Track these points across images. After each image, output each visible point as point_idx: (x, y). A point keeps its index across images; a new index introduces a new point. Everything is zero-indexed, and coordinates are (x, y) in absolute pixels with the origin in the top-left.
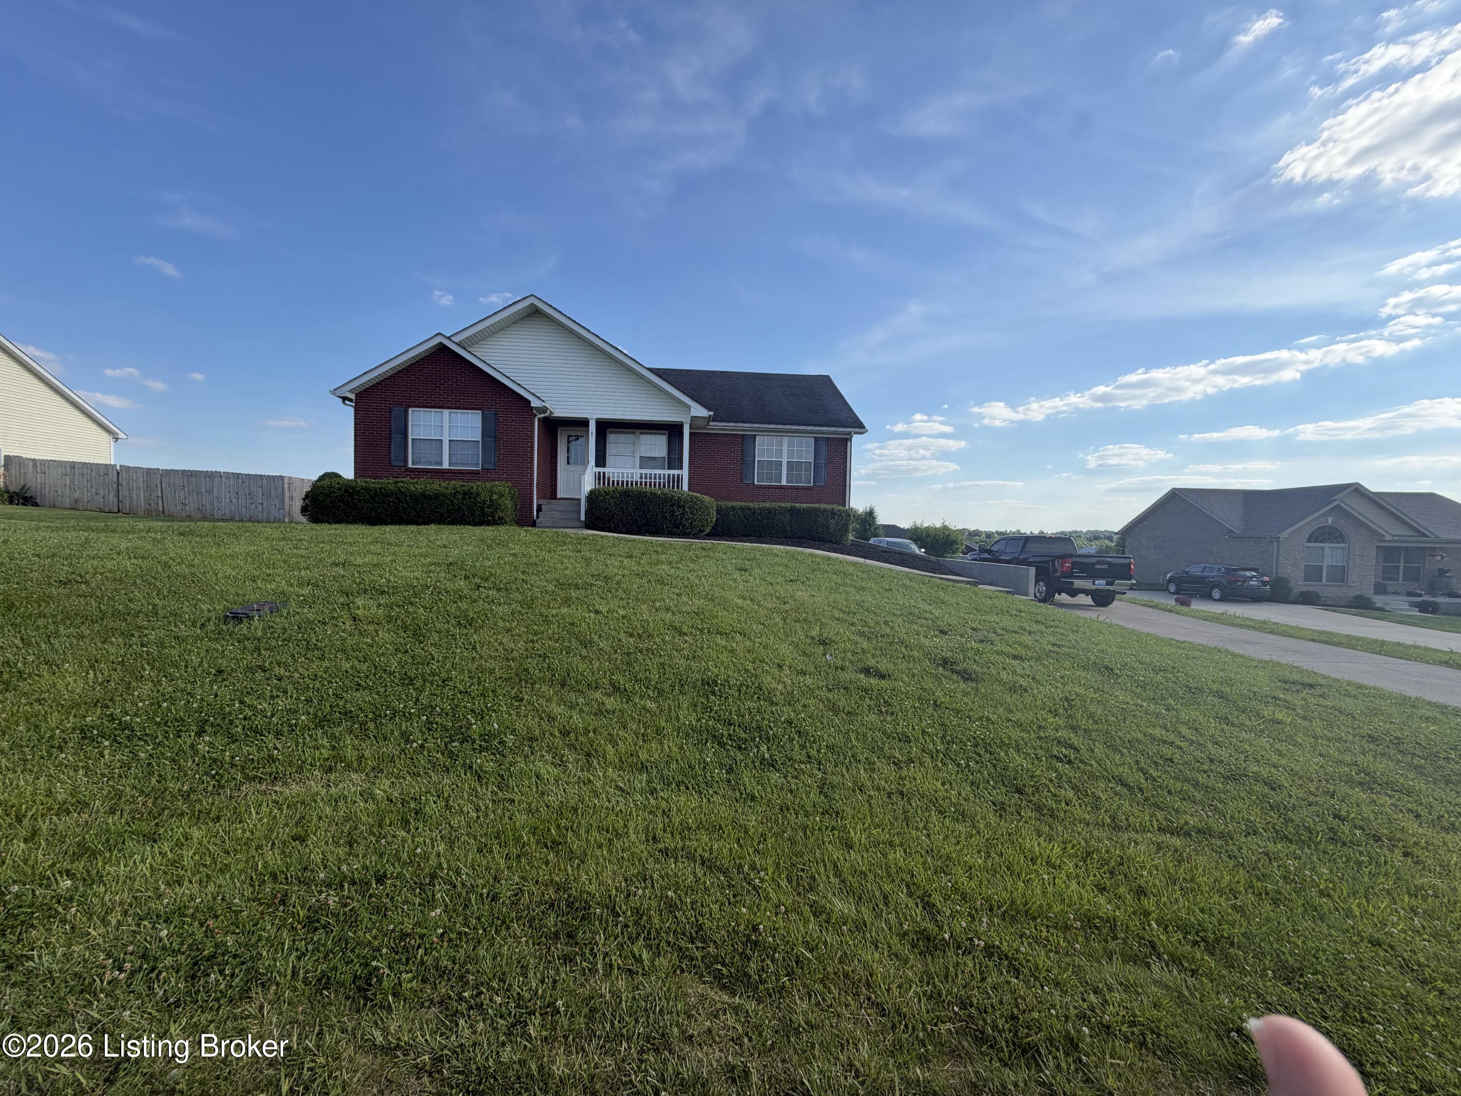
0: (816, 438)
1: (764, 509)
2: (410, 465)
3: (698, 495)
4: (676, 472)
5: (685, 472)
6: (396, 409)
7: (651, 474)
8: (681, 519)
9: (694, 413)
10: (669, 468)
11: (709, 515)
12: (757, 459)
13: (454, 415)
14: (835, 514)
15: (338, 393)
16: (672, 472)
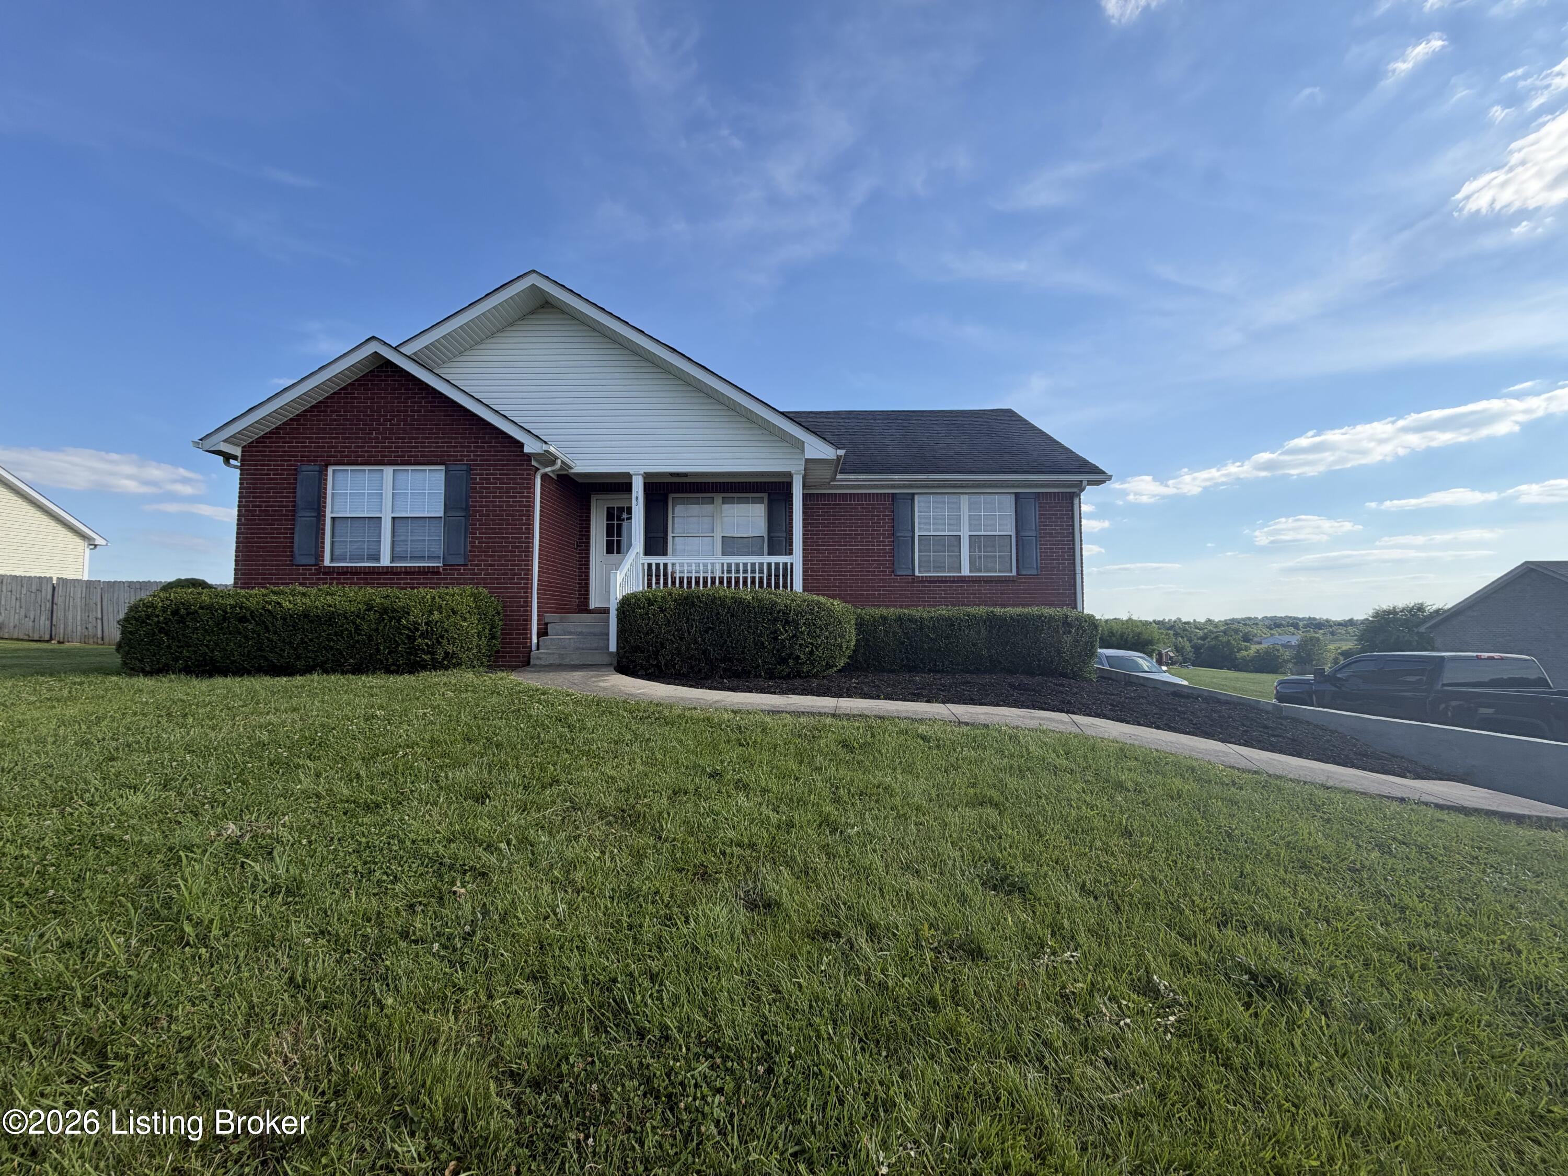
0: (1017, 494)
1: (941, 619)
2: (327, 562)
3: (822, 599)
4: (781, 559)
5: (797, 559)
6: (305, 468)
7: (737, 565)
8: (791, 647)
9: (810, 453)
10: (770, 553)
11: (843, 637)
12: (917, 533)
13: (401, 476)
14: (1070, 625)
15: (208, 444)
16: (774, 559)
